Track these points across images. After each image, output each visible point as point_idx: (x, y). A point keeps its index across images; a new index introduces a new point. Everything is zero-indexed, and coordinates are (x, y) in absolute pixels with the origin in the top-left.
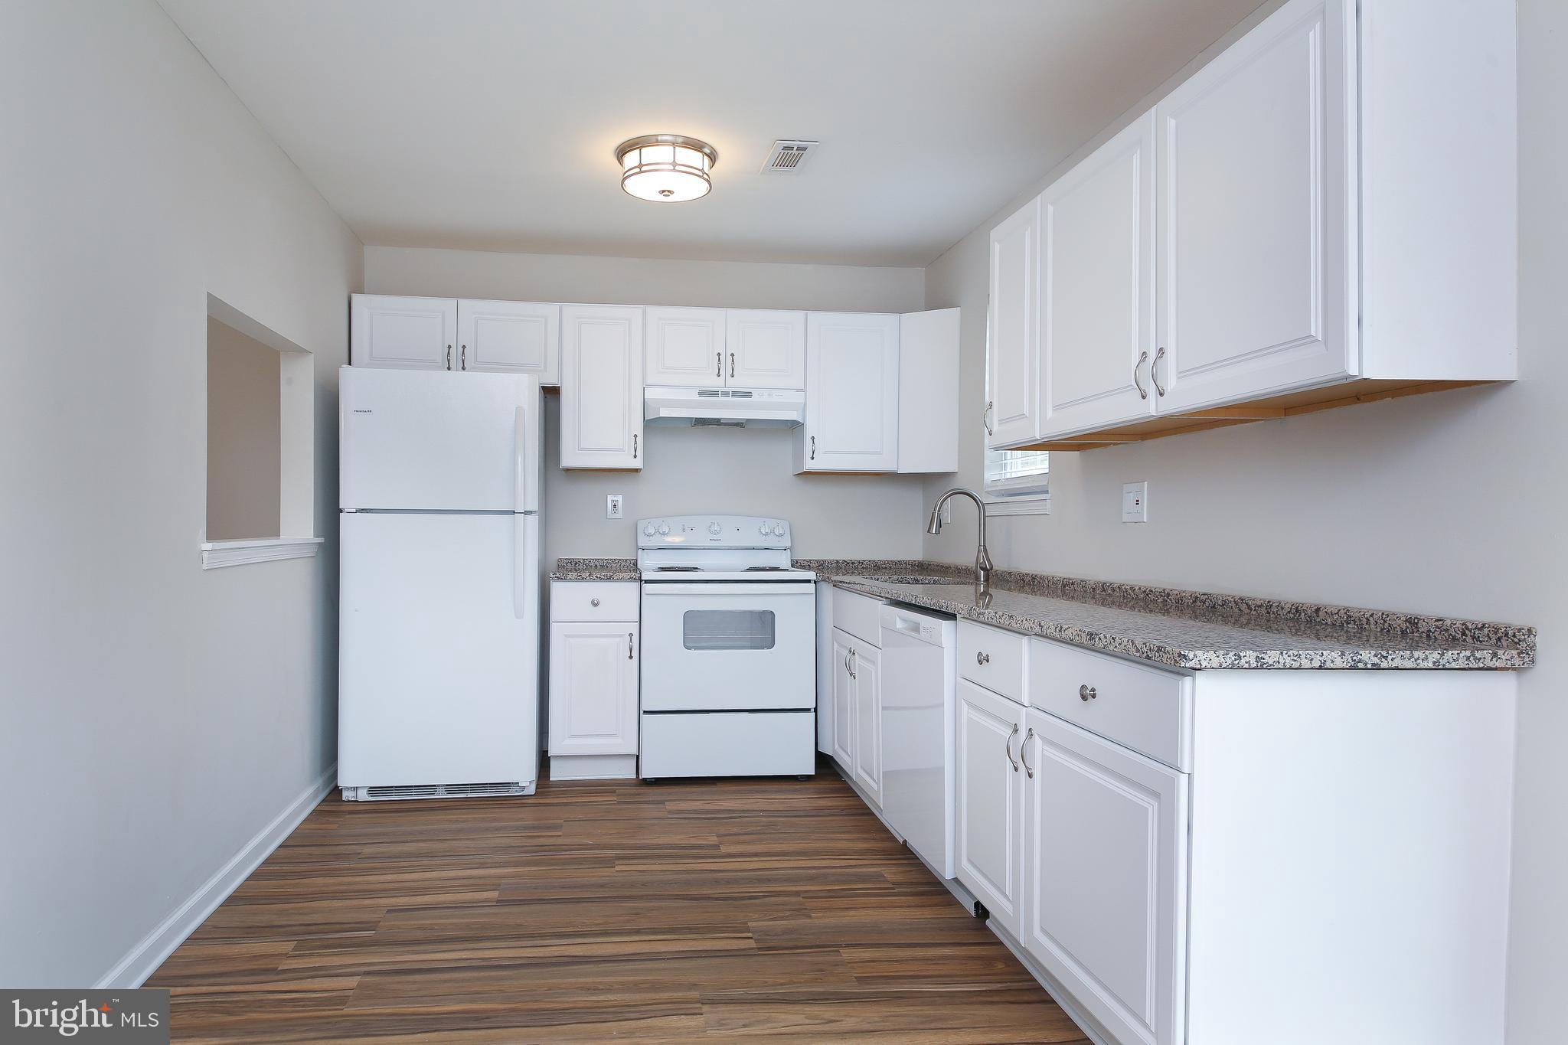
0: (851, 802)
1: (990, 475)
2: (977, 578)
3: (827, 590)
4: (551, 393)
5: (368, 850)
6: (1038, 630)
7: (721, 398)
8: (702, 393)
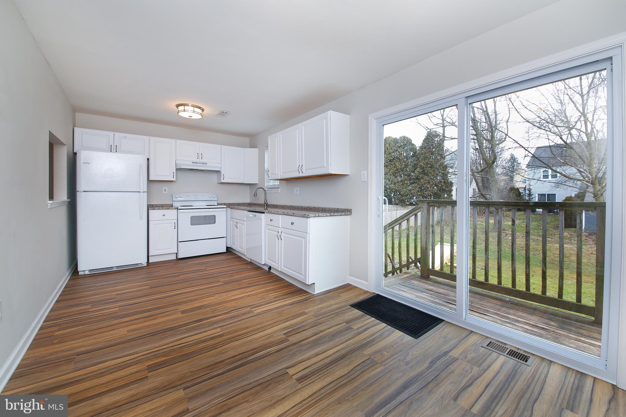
0: (236, 256)
1: (266, 184)
2: (265, 206)
3: (229, 209)
4: (148, 159)
5: (98, 285)
6: (283, 214)
7: (198, 164)
8: (193, 163)
